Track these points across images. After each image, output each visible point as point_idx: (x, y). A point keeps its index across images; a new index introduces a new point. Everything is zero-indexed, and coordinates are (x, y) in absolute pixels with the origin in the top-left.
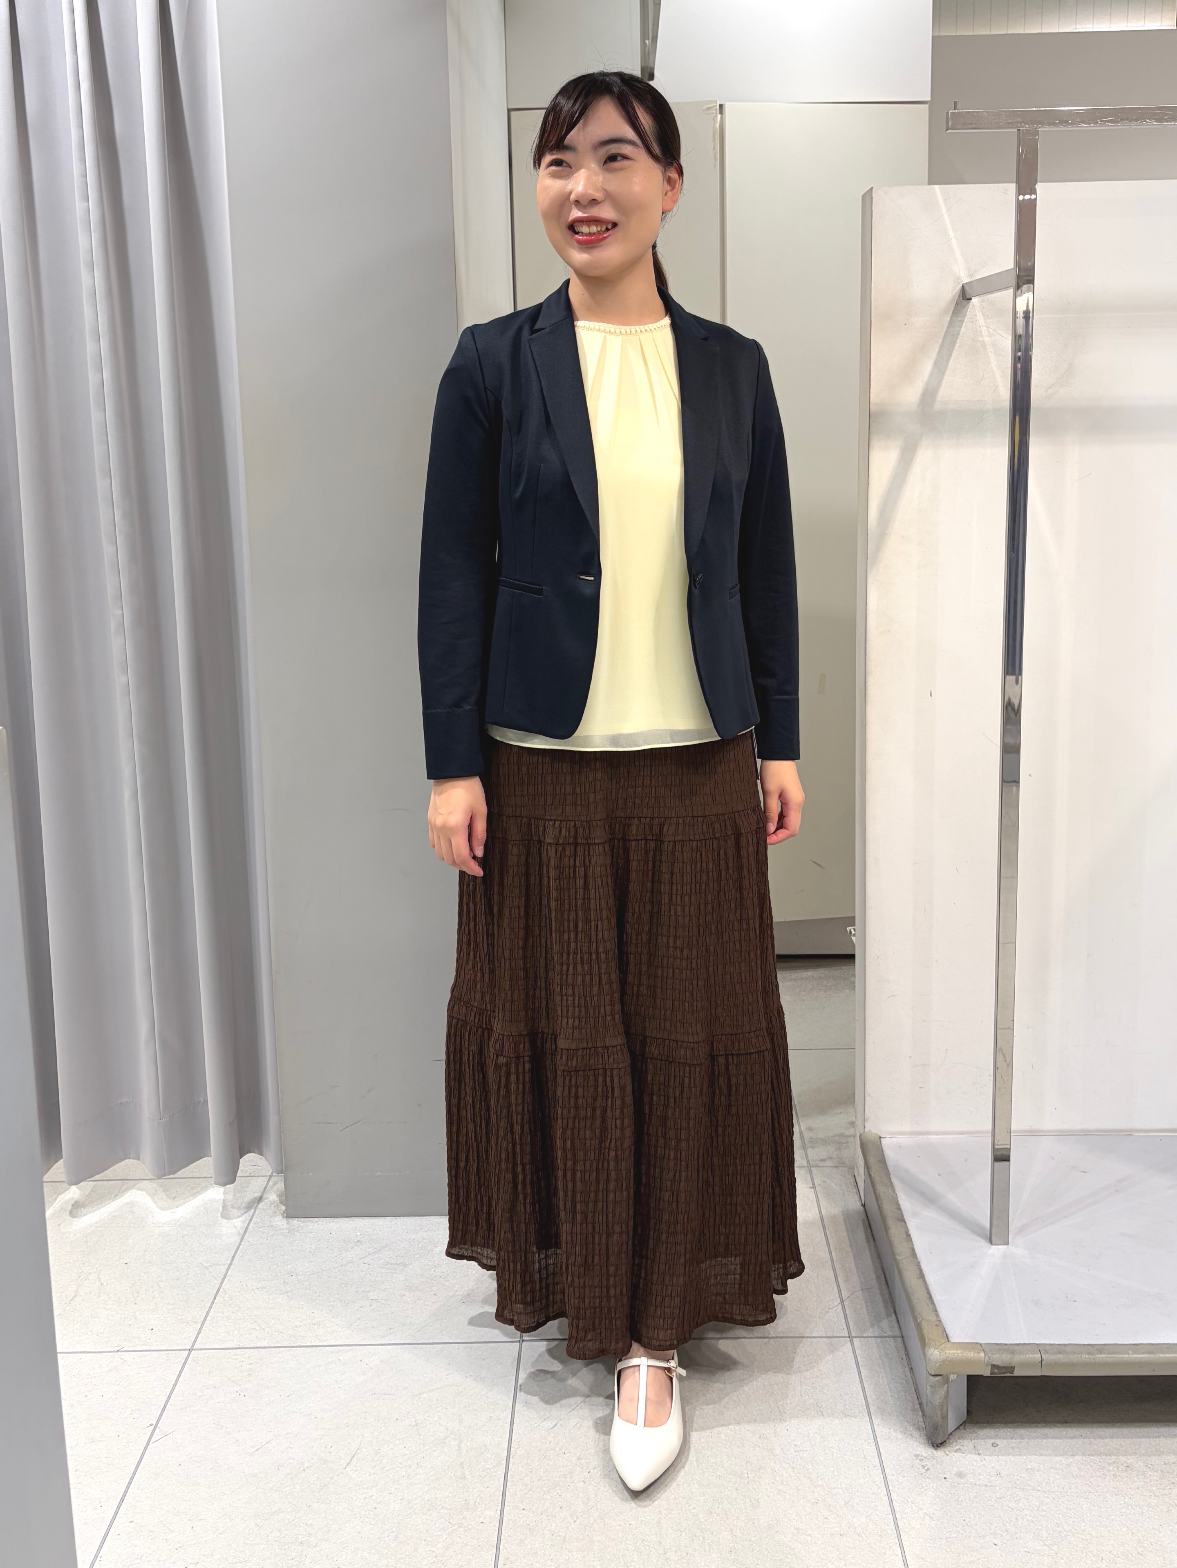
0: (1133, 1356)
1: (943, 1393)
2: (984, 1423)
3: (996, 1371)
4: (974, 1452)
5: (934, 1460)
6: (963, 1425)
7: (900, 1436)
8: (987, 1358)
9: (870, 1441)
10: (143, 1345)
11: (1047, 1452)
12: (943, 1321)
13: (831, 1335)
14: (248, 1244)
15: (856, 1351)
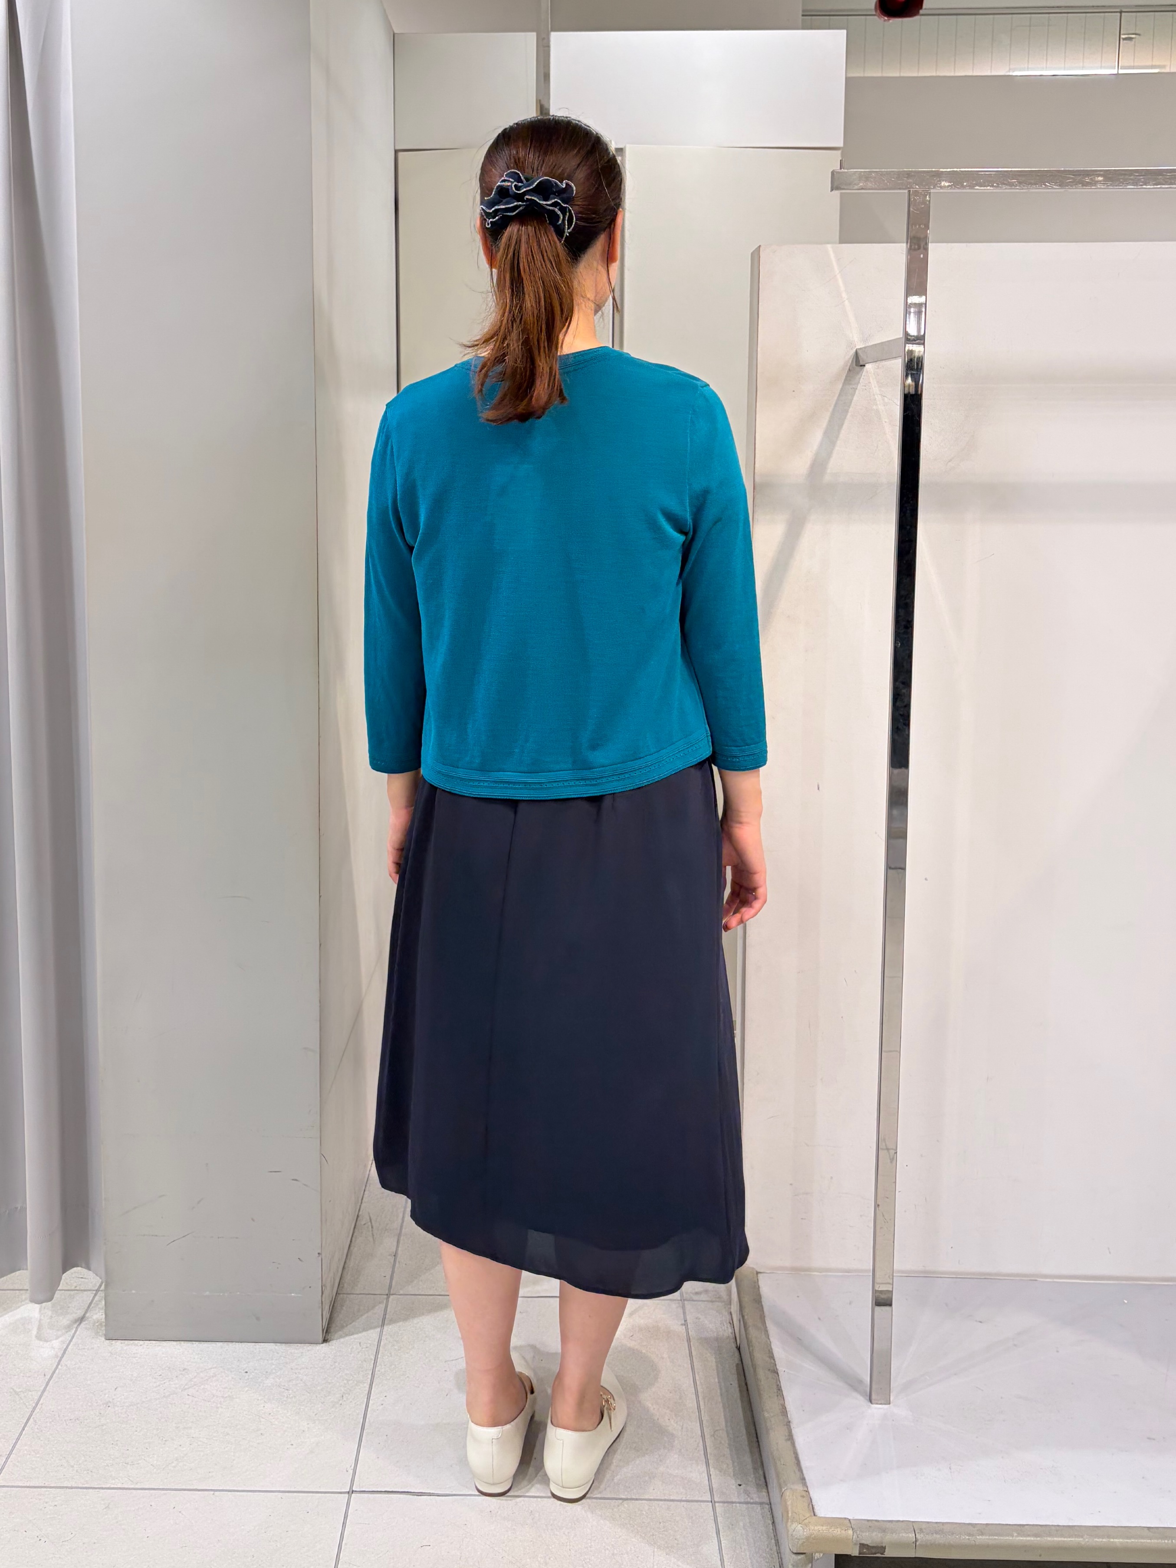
0: (1018, 1538)
3: (865, 1550)
8: (856, 1536)
12: (810, 1491)
13: (690, 1499)
14: (65, 1368)
15: (718, 1519)
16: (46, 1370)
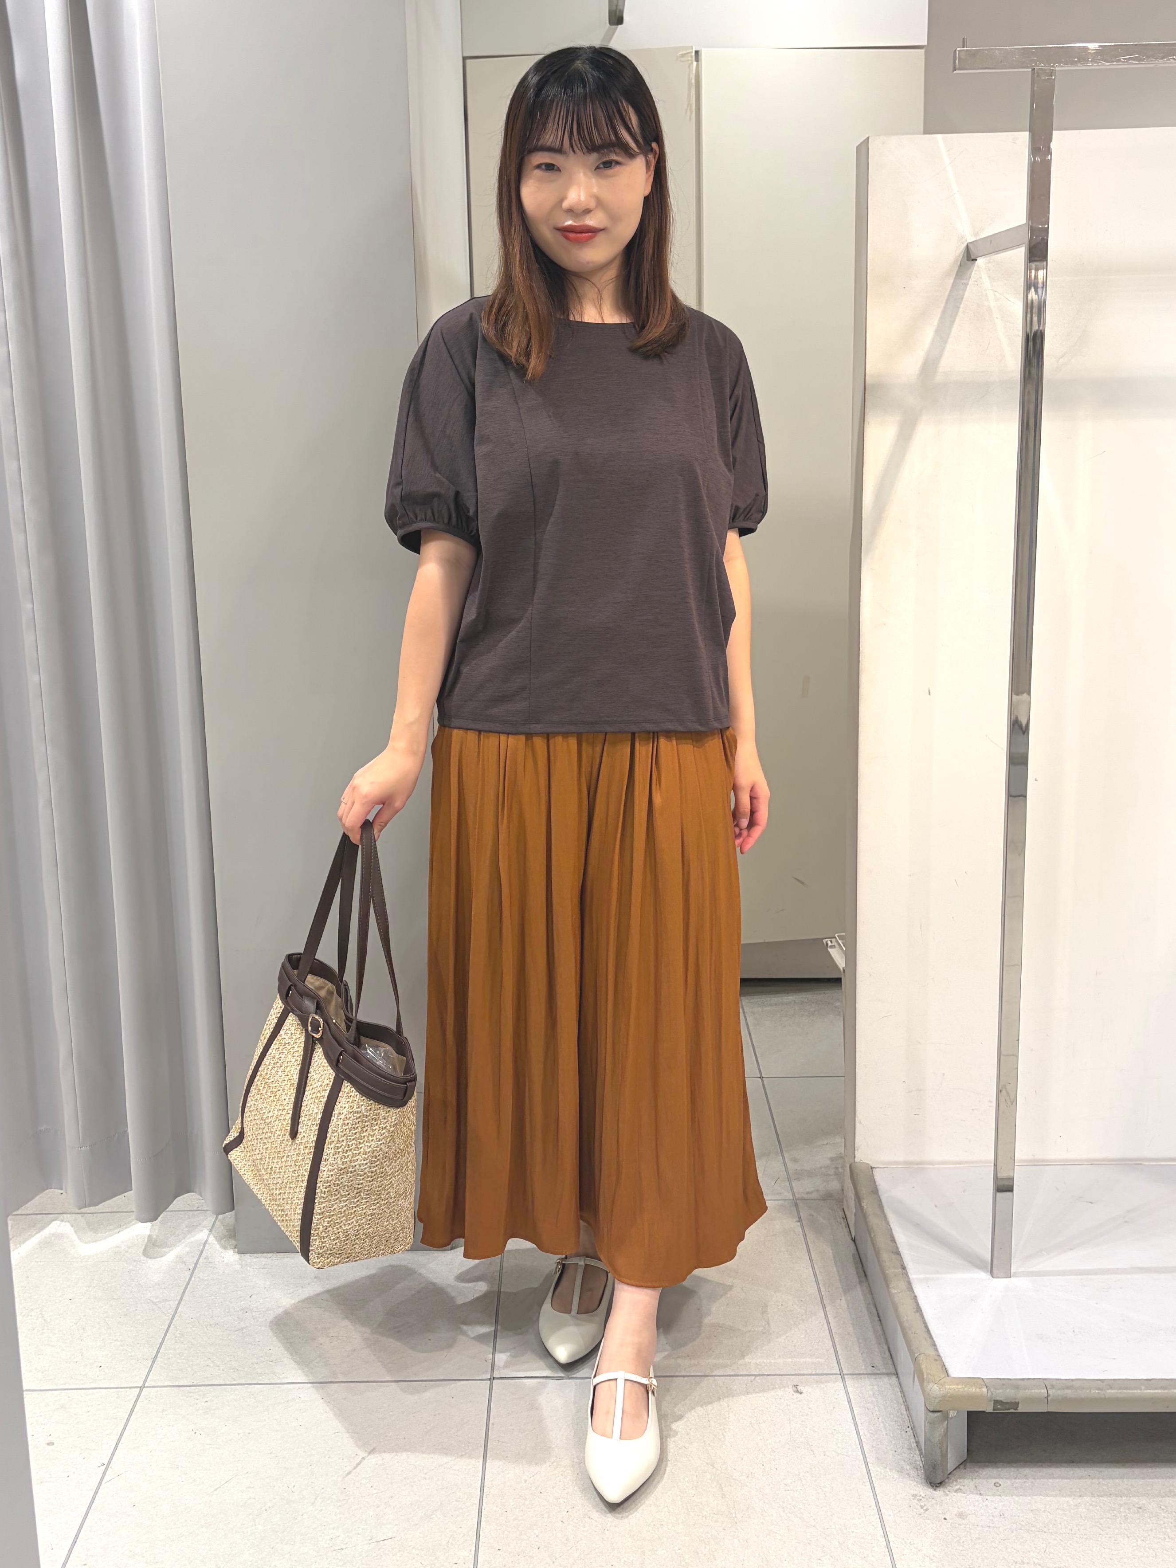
0: (1146, 1391)
1: (943, 1430)
2: (985, 1462)
3: (999, 1407)
4: (975, 1492)
5: (933, 1500)
6: (962, 1465)
7: (896, 1476)
8: (989, 1393)
9: (865, 1480)
10: (90, 1383)
11: (1053, 1493)
12: (941, 1355)
13: (821, 1372)
14: (197, 1279)
15: (848, 1389)
16: (180, 1282)
